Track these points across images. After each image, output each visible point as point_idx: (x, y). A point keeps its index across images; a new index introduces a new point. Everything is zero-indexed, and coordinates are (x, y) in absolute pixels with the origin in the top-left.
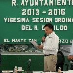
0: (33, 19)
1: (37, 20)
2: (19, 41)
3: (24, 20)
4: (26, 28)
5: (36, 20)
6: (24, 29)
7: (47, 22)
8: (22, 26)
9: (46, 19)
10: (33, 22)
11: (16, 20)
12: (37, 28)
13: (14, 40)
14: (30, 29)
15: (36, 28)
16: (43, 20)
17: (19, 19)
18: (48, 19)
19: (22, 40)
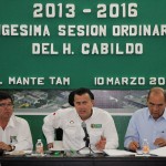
0: (60, 27)
1: (70, 31)
3: (38, 29)
4: (44, 49)
5: (66, 30)
6: (38, 52)
7: (93, 34)
8: (34, 45)
9: (93, 27)
10: (60, 34)
11: (18, 30)
12: (69, 49)
14: (52, 52)
15: (67, 49)
16: (85, 30)
17: (26, 26)
19: (33, 79)
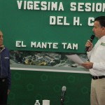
0: (72, 4)
1: (79, 7)
2: (44, 45)
4: (59, 20)
5: (77, 6)
6: (54, 23)
7: (97, 10)
8: (51, 17)
9: (97, 4)
10: (72, 9)
11: (40, 6)
12: (78, 22)
13: (35, 44)
14: (65, 24)
15: (76, 21)
16: (91, 7)
18: (100, 4)
19: (50, 44)
